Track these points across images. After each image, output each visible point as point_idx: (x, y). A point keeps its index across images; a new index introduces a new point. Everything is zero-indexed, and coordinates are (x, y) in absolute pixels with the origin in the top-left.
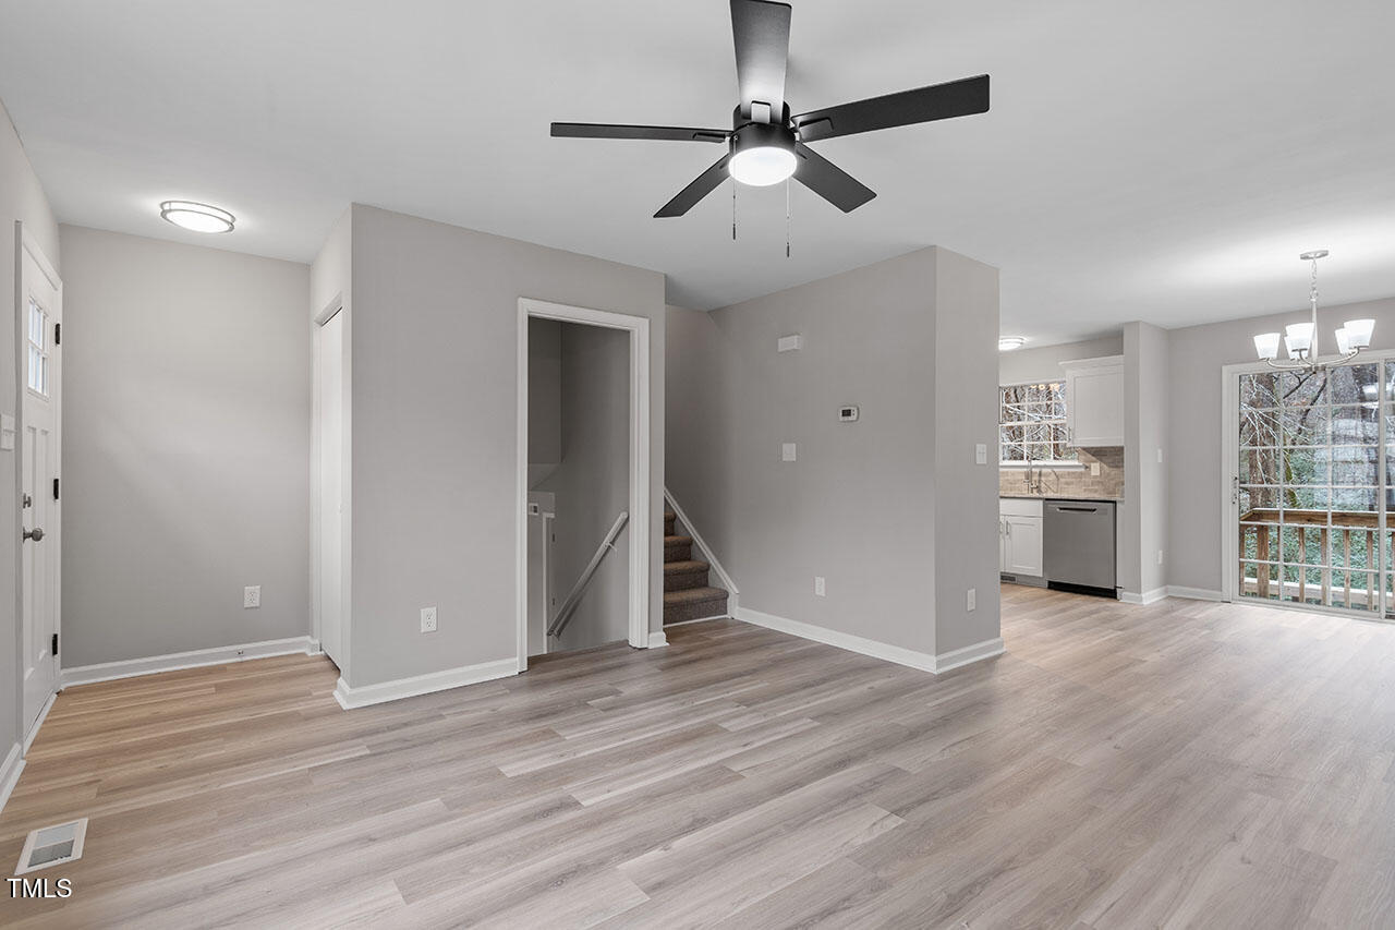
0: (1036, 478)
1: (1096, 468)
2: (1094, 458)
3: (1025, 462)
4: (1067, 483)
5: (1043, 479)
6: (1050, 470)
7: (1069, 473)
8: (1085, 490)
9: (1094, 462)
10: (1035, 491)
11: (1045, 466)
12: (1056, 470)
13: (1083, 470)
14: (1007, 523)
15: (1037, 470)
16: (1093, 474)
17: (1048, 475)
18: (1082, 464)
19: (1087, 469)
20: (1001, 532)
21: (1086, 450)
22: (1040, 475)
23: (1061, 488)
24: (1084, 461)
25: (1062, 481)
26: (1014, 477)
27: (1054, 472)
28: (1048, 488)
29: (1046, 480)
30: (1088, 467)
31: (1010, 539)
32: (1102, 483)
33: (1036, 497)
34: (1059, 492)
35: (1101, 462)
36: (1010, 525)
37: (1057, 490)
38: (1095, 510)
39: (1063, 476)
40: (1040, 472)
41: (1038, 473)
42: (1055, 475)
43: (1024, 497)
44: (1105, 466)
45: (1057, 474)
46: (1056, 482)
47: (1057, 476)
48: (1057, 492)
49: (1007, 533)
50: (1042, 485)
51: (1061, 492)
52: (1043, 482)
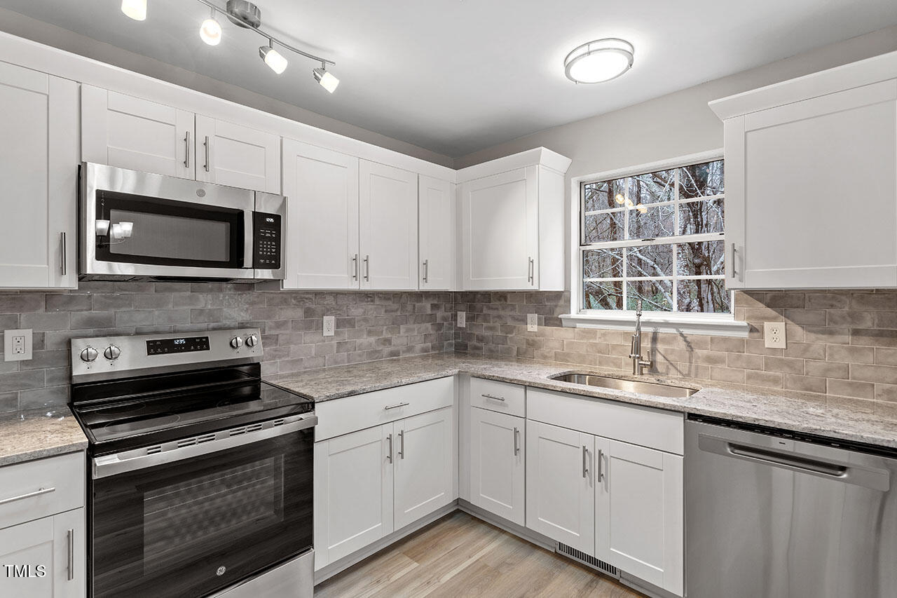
0: (646, 344)
1: (775, 333)
2: (770, 312)
3: (624, 315)
4: (710, 360)
5: (660, 347)
6: (673, 331)
7: (712, 339)
8: (749, 377)
9: (774, 319)
10: (645, 371)
11: (667, 324)
12: (686, 331)
13: (745, 335)
14: (601, 454)
15: (650, 330)
16: (768, 343)
17: (669, 340)
18: (744, 323)
19: (756, 334)
20: (585, 471)
21: (752, 293)
22: (655, 339)
23: (697, 368)
24: (748, 318)
25: (700, 355)
26: (605, 340)
27: (682, 335)
28: (670, 367)
29: (666, 350)
30: (757, 331)
31: (607, 491)
32: (790, 365)
33: (666, 408)
34: (693, 375)
35: (789, 322)
36: (606, 459)
37: (690, 371)
38: (843, 469)
39: (701, 343)
40: (655, 334)
41: (651, 335)
42: (685, 341)
43: (639, 403)
44: (798, 330)
45: (688, 339)
46: (687, 354)
47: (689, 344)
48: (689, 375)
49: (600, 475)
50: (659, 358)
51: (696, 376)
52: (660, 353)
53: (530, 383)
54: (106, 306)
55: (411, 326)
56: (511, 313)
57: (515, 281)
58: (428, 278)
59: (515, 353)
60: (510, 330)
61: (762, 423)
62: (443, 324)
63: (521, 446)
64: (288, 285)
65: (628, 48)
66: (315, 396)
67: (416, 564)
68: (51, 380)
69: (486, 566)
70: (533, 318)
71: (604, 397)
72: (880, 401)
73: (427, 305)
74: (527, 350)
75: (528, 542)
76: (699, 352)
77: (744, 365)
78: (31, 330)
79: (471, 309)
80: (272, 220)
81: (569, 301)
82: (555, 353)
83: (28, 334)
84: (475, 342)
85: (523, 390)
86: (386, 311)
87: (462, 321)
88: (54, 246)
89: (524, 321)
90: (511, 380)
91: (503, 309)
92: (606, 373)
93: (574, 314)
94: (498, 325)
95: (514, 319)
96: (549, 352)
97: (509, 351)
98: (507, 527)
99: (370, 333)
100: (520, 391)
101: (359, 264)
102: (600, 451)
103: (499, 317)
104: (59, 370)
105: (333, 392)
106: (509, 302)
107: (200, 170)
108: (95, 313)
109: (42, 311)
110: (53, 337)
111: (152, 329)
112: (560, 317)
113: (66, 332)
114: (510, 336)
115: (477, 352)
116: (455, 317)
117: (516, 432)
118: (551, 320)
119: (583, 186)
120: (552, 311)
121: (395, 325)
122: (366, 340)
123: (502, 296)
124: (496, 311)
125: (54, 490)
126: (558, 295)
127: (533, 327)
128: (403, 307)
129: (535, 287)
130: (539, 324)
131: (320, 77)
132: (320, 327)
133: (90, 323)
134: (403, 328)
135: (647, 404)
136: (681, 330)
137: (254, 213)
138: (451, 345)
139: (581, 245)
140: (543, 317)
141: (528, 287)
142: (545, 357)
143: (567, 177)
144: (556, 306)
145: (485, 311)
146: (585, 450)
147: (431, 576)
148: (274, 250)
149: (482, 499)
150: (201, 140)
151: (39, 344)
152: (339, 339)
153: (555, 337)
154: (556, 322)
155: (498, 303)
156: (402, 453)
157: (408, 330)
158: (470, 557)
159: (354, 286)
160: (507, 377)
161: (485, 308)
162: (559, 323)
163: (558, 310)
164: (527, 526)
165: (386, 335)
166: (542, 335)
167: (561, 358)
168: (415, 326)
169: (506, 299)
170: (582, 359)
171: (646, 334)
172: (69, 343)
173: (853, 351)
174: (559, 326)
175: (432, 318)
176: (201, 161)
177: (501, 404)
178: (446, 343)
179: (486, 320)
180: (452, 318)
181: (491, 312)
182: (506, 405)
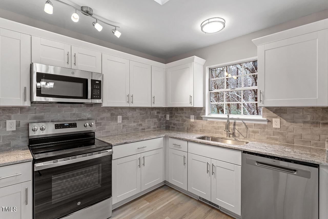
0: (231, 126)
1: (276, 123)
2: (275, 115)
3: (225, 116)
4: (254, 132)
5: (236, 127)
6: (241, 121)
7: (255, 124)
8: (267, 138)
9: (276, 117)
10: (231, 136)
11: (238, 119)
12: (245, 122)
13: (266, 123)
15: (233, 121)
16: (274, 126)
17: (240, 125)
18: (265, 119)
19: (270, 123)
20: (208, 171)
21: (268, 108)
22: (235, 124)
23: (249, 135)
24: (267, 117)
25: (250, 130)
26: (217, 125)
27: (244, 123)
28: (240, 134)
29: (238, 128)
30: (270, 121)
31: (215, 178)
32: (282, 134)
33: (235, 149)
34: (248, 137)
35: (281, 118)
36: (215, 167)
37: (247, 136)
38: (295, 171)
39: (251, 126)
40: (235, 122)
41: (233, 123)
42: (245, 125)
43: (226, 147)
44: (284, 121)
45: (246, 124)
46: (246, 130)
47: (246, 126)
48: (246, 137)
49: (213, 173)
50: (236, 131)
51: (249, 138)
52: (236, 129)
53: (189, 140)
54: (41, 112)
55: (149, 119)
56: (185, 115)
57: (185, 104)
58: (155, 103)
59: (186, 129)
60: (185, 121)
61: (268, 154)
62: (161, 119)
63: (186, 162)
64: (104, 105)
65: (223, 21)
66: (112, 144)
67: (148, 203)
68: (22, 137)
69: (173, 204)
70: (192, 117)
71: (214, 145)
72: (313, 147)
73: (155, 112)
74: (190, 128)
75: (189, 196)
76: (250, 129)
77: (266, 134)
78: (15, 120)
79: (171, 113)
80: (98, 82)
81: (205, 111)
82: (200, 129)
83: (14, 121)
84: (172, 125)
85: (187, 142)
86: (140, 114)
87: (168, 118)
88: (22, 91)
89: (189, 118)
90: (183, 139)
91: (182, 114)
92: (217, 136)
93: (207, 115)
94: (180, 119)
95: (186, 117)
96: (198, 129)
97: (184, 128)
98: (181, 191)
99: (134, 122)
100: (186, 143)
101: (130, 97)
102: (213, 164)
103: (181, 116)
104: (25, 134)
105: (119, 142)
106: (184, 111)
107: (73, 65)
108: (38, 115)
109: (19, 114)
110: (23, 123)
111: (57, 120)
112: (202, 116)
113: (28, 121)
114: (184, 123)
115: (173, 129)
116: (165, 117)
117: (184, 157)
118: (199, 117)
119: (210, 70)
120: (199, 114)
121: (143, 119)
122: (133, 125)
123: (182, 109)
124: (179, 114)
125: (21, 174)
126: (201, 109)
127: (192, 120)
128: (146, 113)
129: (192, 106)
130: (195, 119)
131: (114, 32)
132: (116, 120)
133: (35, 118)
134: (146, 120)
135: (229, 148)
136: (244, 121)
137: (92, 80)
138: (164, 126)
139: (209, 91)
140: (196, 116)
141: (190, 106)
142: (196, 131)
143: (204, 66)
144: (200, 113)
145: (176, 114)
146: (208, 164)
147: (153, 207)
148: (99, 93)
149: (173, 181)
150: (73, 54)
151: (18, 125)
152: (123, 124)
153: (200, 124)
154: (200, 118)
155: (180, 111)
156: (144, 164)
157: (148, 121)
158: (168, 201)
159: (128, 105)
160: (181, 138)
161: (176, 113)
162: (201, 118)
163: (201, 114)
164: (188, 191)
165: (140, 123)
166: (195, 123)
167: (202, 131)
168: (151, 120)
169: (183, 110)
170: (209, 132)
171: (232, 123)
172: (28, 125)
173: (303, 129)
174: (201, 120)
175: (157, 117)
176: (73, 62)
177: (179, 147)
178: (162, 125)
179: (176, 118)
180: (164, 116)
181: (178, 115)
182: (181, 148)
